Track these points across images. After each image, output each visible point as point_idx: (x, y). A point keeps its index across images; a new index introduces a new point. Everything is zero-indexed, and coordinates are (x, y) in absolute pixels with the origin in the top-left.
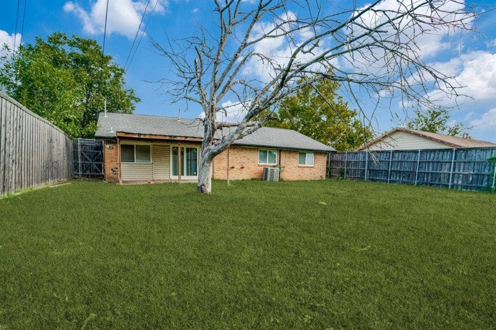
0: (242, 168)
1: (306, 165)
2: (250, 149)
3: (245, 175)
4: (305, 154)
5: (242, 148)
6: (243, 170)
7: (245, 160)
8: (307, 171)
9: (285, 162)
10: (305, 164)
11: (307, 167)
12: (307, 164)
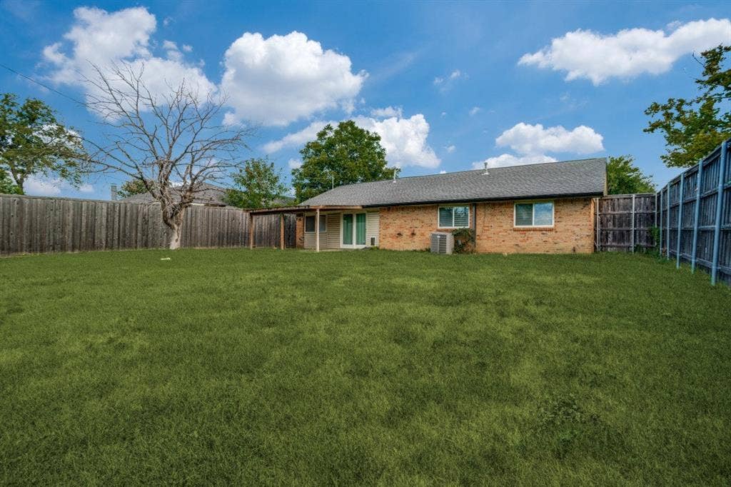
0: (413, 234)
1: (533, 226)
2: (425, 208)
3: (417, 244)
4: (531, 205)
5: (412, 208)
6: (415, 237)
7: (417, 224)
8: (537, 237)
9: (484, 222)
10: (531, 224)
11: (535, 230)
12: (535, 224)
